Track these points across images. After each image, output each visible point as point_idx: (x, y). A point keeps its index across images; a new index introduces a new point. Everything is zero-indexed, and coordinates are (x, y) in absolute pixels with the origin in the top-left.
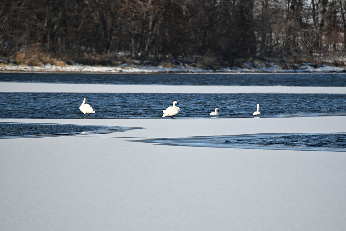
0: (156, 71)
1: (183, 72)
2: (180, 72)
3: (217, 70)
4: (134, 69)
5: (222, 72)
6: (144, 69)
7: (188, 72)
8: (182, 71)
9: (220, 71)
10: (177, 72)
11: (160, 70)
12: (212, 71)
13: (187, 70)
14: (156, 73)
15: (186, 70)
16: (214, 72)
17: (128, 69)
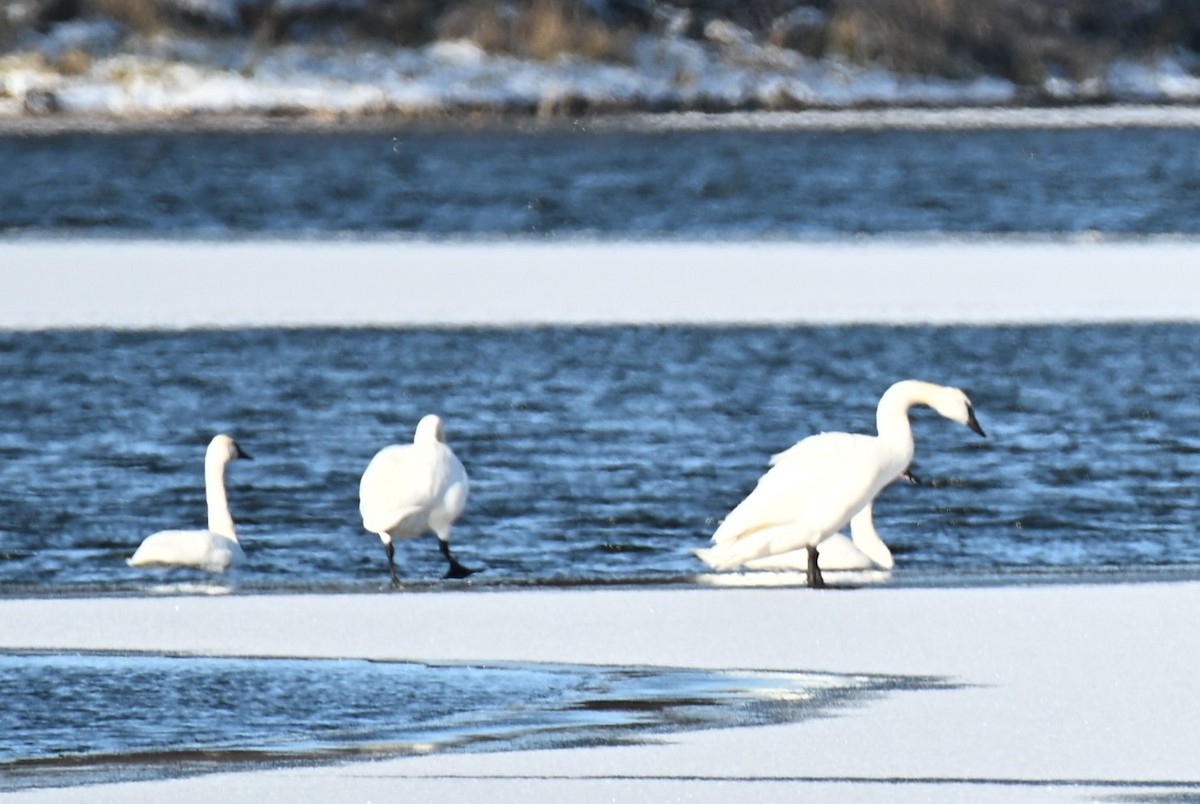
0: (413, 95)
1: (707, 105)
2: (668, 105)
3: (1056, 86)
4: (183, 72)
5: (1103, 100)
6: (283, 73)
7: (752, 105)
8: (688, 92)
9: (1090, 86)
10: (640, 104)
11: (462, 91)
12: (1002, 89)
13: (747, 89)
14: (417, 116)
15: (731, 88)
16: (1016, 103)
17: (121, 77)
